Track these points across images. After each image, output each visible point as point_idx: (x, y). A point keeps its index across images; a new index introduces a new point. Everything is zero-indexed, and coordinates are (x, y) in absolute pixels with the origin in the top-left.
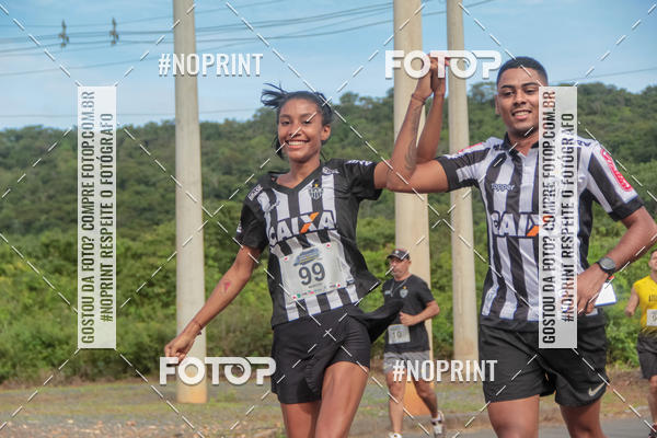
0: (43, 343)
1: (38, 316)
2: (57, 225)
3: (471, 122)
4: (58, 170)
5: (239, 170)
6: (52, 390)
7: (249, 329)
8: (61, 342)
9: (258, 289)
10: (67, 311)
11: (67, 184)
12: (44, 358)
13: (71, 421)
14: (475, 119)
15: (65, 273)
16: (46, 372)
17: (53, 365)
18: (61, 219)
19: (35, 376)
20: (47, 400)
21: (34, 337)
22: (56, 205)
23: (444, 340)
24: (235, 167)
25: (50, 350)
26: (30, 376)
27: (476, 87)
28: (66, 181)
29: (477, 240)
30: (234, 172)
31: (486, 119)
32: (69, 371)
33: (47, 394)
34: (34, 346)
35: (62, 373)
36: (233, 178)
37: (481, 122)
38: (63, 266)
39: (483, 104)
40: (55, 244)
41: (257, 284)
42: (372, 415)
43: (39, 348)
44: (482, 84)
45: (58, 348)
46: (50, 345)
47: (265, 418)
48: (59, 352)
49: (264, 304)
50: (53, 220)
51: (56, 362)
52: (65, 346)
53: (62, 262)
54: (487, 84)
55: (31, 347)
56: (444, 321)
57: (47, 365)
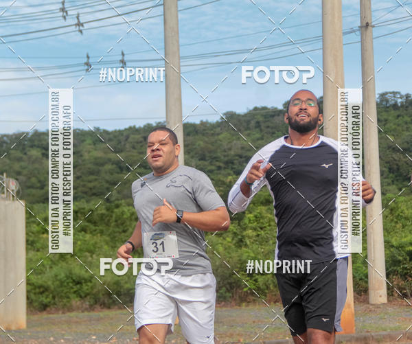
0: (74, 281)
1: (70, 262)
2: (83, 198)
3: (379, 121)
4: (83, 158)
5: (210, 157)
6: (81, 315)
7: (219, 271)
8: (86, 281)
9: (225, 242)
10: (90, 259)
11: (89, 168)
12: (75, 292)
13: (94, 337)
14: (382, 118)
15: (88, 232)
16: (76, 302)
17: (81, 297)
18: (86, 193)
19: (68, 305)
20: (77, 322)
21: (67, 277)
22: (82, 183)
23: (361, 279)
24: (208, 155)
25: (78, 286)
26: (65, 305)
27: (383, 95)
28: (89, 166)
29: (385, 205)
30: (207, 158)
31: (390, 118)
32: (92, 301)
33: (77, 317)
34: (68, 283)
35: (88, 303)
36: (206, 163)
37: (386, 120)
38: (87, 226)
39: (388, 107)
40: (82, 211)
41: (224, 239)
43: (71, 285)
44: (387, 93)
45: (84, 285)
46: (78, 283)
47: (231, 335)
48: (85, 288)
49: (229, 253)
50: (80, 194)
51: (83, 295)
52: (89, 284)
53: (87, 224)
54: (391, 93)
55: (65, 284)
56: (361, 265)
57: (77, 297)
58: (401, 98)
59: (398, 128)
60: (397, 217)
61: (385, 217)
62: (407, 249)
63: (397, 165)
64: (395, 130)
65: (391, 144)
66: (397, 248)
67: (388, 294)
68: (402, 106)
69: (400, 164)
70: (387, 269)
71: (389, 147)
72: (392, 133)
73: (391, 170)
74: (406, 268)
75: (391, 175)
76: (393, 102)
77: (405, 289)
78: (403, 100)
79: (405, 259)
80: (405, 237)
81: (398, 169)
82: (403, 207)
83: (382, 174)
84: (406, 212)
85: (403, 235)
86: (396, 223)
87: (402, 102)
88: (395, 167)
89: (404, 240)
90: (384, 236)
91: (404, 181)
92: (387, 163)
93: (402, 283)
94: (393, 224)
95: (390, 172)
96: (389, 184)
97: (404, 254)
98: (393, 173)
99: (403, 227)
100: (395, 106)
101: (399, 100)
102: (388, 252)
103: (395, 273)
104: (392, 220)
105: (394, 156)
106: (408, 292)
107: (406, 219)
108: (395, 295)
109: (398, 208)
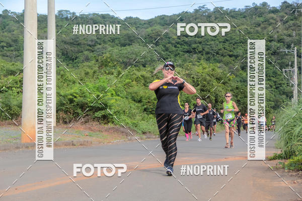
3: (57, 26)
14: (59, 25)
27: (60, 12)
29: (58, 73)
37: (61, 26)
39: (63, 19)
42: (10, 142)
44: (62, 11)
54: (64, 11)
58: (70, 14)
59: (69, 31)
60: (64, 80)
61: (58, 80)
62: (69, 97)
64: (66, 32)
65: (64, 39)
66: (64, 96)
67: (57, 121)
68: (71, 19)
69: (68, 51)
70: (57, 108)
71: (63, 41)
72: (65, 33)
73: (63, 54)
74: (67, 108)
75: (63, 57)
76: (66, 16)
77: (65, 119)
78: (71, 15)
79: (67, 103)
80: (68, 90)
81: (67, 54)
82: (68, 75)
83: (57, 55)
85: (67, 89)
86: (64, 83)
87: (70, 17)
88: (65, 52)
89: (67, 92)
90: (57, 90)
91: (70, 60)
92: (61, 50)
93: (65, 116)
94: (62, 84)
95: (62, 55)
97: (67, 100)
99: (68, 85)
100: (67, 18)
101: (69, 15)
102: (58, 98)
103: (61, 110)
104: (62, 82)
105: (65, 46)
106: (68, 121)
107: (70, 81)
108: (61, 122)
109: (65, 75)
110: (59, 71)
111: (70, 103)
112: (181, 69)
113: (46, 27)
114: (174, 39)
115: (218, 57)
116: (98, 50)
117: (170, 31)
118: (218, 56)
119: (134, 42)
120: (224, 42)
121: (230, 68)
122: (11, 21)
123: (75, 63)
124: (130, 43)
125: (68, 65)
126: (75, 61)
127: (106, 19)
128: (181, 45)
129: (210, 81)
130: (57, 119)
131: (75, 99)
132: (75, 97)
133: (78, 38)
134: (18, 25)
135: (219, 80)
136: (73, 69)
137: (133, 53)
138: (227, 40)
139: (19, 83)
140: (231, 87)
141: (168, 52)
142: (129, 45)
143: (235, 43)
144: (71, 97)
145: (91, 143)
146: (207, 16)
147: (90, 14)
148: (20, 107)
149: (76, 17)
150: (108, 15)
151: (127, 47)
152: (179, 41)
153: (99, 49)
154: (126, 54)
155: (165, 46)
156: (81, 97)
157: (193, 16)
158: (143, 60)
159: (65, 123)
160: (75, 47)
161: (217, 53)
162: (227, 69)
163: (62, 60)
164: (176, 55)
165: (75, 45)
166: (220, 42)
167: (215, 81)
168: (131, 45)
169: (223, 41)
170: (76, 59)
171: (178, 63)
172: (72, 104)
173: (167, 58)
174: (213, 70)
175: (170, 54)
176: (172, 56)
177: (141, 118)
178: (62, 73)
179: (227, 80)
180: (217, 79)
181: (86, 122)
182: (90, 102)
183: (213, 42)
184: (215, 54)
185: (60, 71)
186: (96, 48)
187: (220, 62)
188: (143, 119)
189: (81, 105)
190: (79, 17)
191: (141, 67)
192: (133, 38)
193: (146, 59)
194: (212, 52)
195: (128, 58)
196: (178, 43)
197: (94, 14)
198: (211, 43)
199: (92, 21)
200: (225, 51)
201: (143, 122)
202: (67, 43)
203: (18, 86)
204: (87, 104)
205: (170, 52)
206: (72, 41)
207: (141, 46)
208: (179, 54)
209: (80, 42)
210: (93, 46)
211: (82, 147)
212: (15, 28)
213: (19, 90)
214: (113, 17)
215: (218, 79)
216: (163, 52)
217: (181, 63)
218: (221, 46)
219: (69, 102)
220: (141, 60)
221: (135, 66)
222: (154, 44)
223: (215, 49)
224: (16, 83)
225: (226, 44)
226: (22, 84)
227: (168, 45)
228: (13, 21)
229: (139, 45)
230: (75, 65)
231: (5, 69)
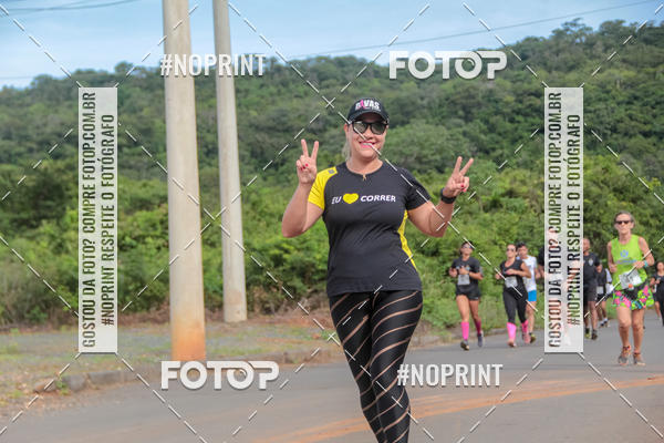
3: (237, 91)
7: (30, 286)
9: (39, 248)
14: (242, 88)
23: (215, 292)
24: (14, 132)
29: (245, 199)
31: (252, 88)
37: (247, 91)
41: (38, 243)
42: (149, 362)
49: (44, 262)
56: (215, 274)
59: (263, 101)
60: (261, 213)
61: (245, 213)
62: (272, 252)
63: (261, 148)
64: (258, 103)
65: (253, 121)
66: (260, 251)
67: (248, 309)
69: (264, 146)
70: (247, 278)
71: (251, 126)
73: (253, 154)
75: (254, 160)
77: (267, 302)
79: (269, 266)
80: (271, 237)
81: (262, 153)
82: (267, 201)
83: (242, 158)
84: (271, 206)
85: (267, 235)
86: (259, 220)
88: (259, 151)
89: (268, 242)
90: (244, 236)
92: (249, 144)
93: (265, 295)
94: (256, 222)
95: (252, 157)
96: (251, 172)
97: (268, 260)
98: (256, 157)
99: (268, 225)
103: (256, 283)
104: (254, 218)
105: (257, 136)
106: (272, 306)
107: (272, 215)
108: (257, 310)
109: (261, 201)
110: (246, 194)
111: (276, 266)
112: (528, 173)
113: (213, 95)
114: (507, 103)
115: (616, 139)
116: (332, 141)
117: (498, 85)
118: (615, 136)
119: (414, 117)
120: (629, 103)
121: (647, 163)
122: (135, 86)
123: (282, 173)
124: (405, 119)
125: (265, 179)
126: (281, 169)
127: (345, 69)
128: (526, 115)
129: (600, 196)
130: (248, 303)
131: (286, 256)
132: (287, 251)
133: (284, 116)
134: (150, 96)
135: (621, 193)
136: (279, 187)
137: (412, 143)
138: (636, 98)
139: (159, 226)
140: (652, 207)
141: (494, 135)
142: (403, 124)
143: (657, 103)
144: (277, 252)
145: (329, 356)
146: (586, 44)
147: (309, 60)
148: (165, 279)
149: (279, 69)
150: (352, 58)
151: (399, 129)
152: (520, 106)
153: (333, 137)
154: (397, 145)
155: (486, 122)
156: (299, 250)
157: (550, 48)
158: (438, 157)
159: (268, 311)
160: (279, 137)
161: (614, 130)
162: (639, 165)
163: (252, 168)
164: (514, 142)
165: (278, 131)
166: (619, 104)
167: (611, 195)
168: (408, 123)
169: (627, 99)
170: (282, 165)
171: (520, 160)
172: (281, 268)
173: (494, 149)
174: (606, 170)
175: (500, 138)
176: (505, 143)
177: (439, 291)
178: (254, 197)
179: (640, 192)
180: (615, 190)
181: (313, 308)
182: (320, 260)
183: (601, 105)
184: (609, 132)
185: (250, 193)
186: (327, 135)
187: (620, 150)
188: (444, 295)
189: (301, 268)
190: (286, 68)
191: (435, 174)
192: (410, 108)
193: (445, 154)
194: (601, 128)
195: (401, 154)
196: (518, 112)
197: (319, 59)
198: (598, 106)
199: (315, 75)
200: (633, 123)
201: (444, 301)
202: (262, 130)
203: (158, 233)
204: (313, 265)
205: (500, 134)
206: (271, 123)
207: (431, 124)
208: (521, 137)
209: (290, 124)
210: (320, 131)
211: (308, 365)
212: (144, 103)
213: (160, 242)
214: (362, 63)
215: (620, 191)
216: (483, 137)
217: (528, 158)
218: (621, 112)
219: (272, 264)
220: (434, 157)
221: (419, 171)
222: (460, 117)
223: (608, 120)
224: (154, 226)
225: (634, 107)
226: (167, 228)
227: (493, 120)
228: (141, 87)
229: (427, 123)
230: (282, 178)
231: (128, 196)
